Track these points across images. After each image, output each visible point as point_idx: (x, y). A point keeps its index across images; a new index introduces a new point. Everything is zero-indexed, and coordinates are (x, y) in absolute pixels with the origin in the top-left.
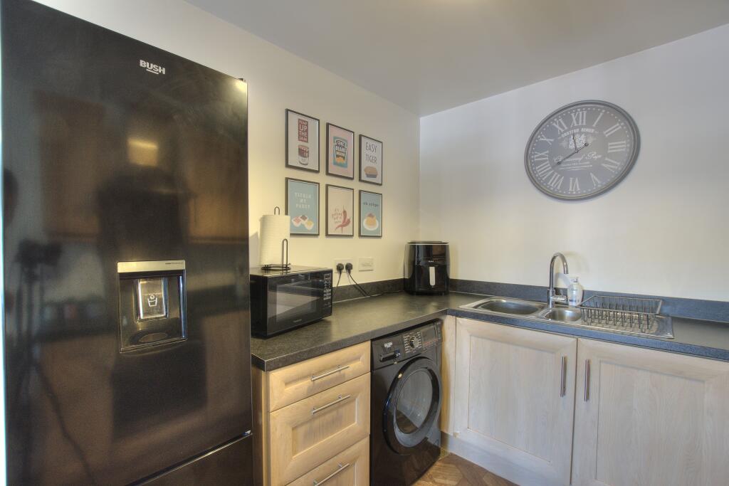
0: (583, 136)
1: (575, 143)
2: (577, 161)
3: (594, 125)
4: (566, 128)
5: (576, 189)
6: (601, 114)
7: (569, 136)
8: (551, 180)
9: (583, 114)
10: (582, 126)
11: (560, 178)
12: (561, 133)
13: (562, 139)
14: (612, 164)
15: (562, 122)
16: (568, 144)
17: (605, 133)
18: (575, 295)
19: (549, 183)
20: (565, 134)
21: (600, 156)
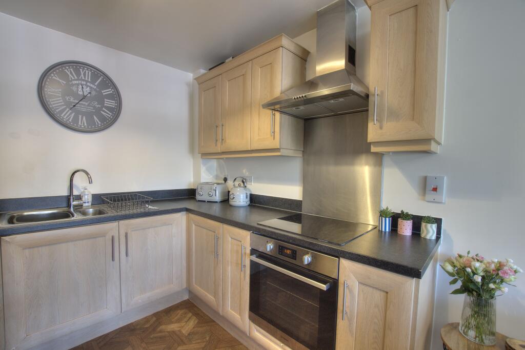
0: (88, 88)
1: (83, 91)
2: (84, 105)
3: (96, 84)
4: (76, 78)
5: (84, 124)
6: (100, 79)
7: (78, 85)
8: (64, 113)
9: (89, 74)
10: (89, 82)
11: (71, 114)
12: (72, 80)
13: (73, 85)
14: (108, 113)
15: (72, 71)
16: (78, 90)
17: (103, 91)
18: (87, 198)
19: (62, 115)
20: (75, 82)
21: (100, 106)
